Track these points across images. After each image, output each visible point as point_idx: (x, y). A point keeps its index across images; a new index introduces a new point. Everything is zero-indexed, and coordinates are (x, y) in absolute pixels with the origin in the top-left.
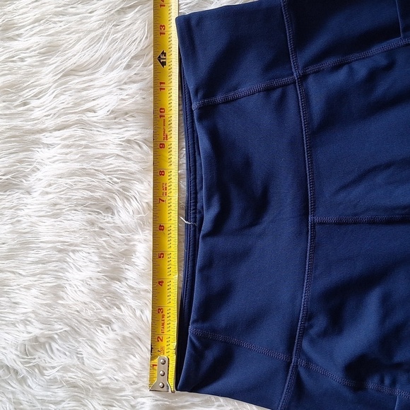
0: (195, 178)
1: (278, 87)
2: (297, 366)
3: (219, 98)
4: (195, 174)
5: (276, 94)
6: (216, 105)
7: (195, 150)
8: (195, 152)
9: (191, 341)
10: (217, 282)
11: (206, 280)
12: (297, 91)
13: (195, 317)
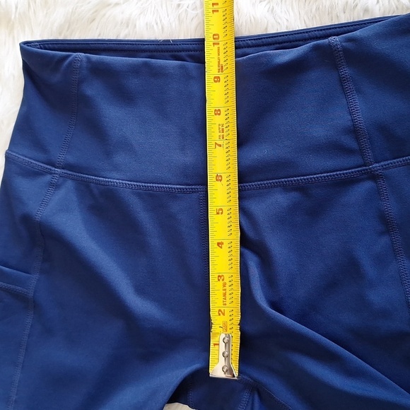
0: (249, 46)
1: (359, 144)
2: (51, 174)
3: (346, 71)
4: (254, 46)
5: (349, 141)
6: (336, 67)
7: (282, 43)
8: (279, 43)
9: (69, 56)
10: (133, 83)
11: (135, 70)
12: (355, 168)
13: (94, 60)
